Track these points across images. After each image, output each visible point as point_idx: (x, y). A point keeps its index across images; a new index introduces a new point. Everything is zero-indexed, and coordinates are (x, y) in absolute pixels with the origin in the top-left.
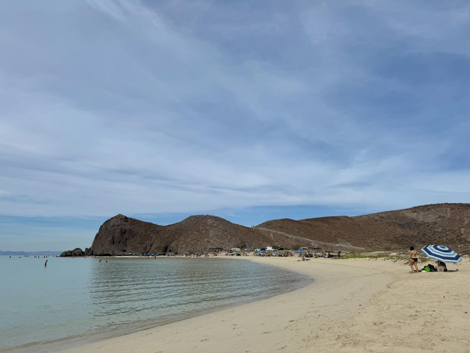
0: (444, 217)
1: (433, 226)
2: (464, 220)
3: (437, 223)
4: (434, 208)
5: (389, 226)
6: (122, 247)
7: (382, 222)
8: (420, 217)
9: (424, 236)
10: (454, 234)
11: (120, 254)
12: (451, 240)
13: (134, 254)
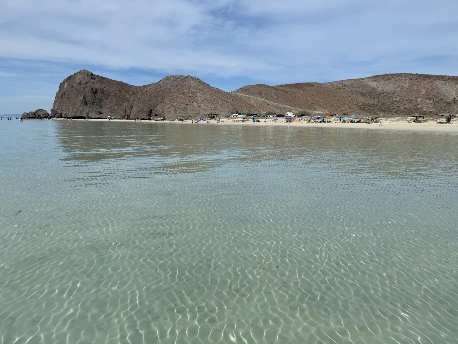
0: (402, 86)
1: (392, 95)
2: (421, 91)
3: (395, 93)
4: (394, 78)
5: (352, 94)
6: (98, 108)
7: (344, 90)
8: (380, 86)
9: (384, 105)
10: (411, 103)
11: (96, 117)
12: (409, 109)
13: (113, 117)
